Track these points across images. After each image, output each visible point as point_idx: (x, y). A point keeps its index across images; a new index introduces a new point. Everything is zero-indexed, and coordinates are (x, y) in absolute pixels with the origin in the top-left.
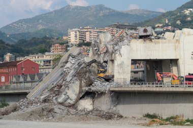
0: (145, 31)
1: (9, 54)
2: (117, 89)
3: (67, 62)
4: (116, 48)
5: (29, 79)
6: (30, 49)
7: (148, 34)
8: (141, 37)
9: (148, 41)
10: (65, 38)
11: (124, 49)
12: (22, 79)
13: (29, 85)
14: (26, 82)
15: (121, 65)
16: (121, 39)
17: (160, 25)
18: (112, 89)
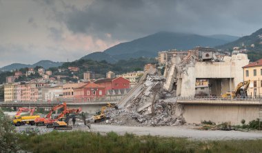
0: (207, 55)
1: (110, 72)
2: (182, 102)
3: (145, 80)
4: (184, 69)
5: (119, 93)
6: (128, 67)
7: (210, 57)
8: (204, 60)
9: (209, 64)
10: (157, 58)
11: (190, 70)
12: (114, 93)
13: (119, 97)
14: (117, 95)
15: (188, 82)
16: (188, 62)
17: (237, 48)
18: (178, 101)
